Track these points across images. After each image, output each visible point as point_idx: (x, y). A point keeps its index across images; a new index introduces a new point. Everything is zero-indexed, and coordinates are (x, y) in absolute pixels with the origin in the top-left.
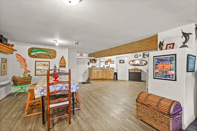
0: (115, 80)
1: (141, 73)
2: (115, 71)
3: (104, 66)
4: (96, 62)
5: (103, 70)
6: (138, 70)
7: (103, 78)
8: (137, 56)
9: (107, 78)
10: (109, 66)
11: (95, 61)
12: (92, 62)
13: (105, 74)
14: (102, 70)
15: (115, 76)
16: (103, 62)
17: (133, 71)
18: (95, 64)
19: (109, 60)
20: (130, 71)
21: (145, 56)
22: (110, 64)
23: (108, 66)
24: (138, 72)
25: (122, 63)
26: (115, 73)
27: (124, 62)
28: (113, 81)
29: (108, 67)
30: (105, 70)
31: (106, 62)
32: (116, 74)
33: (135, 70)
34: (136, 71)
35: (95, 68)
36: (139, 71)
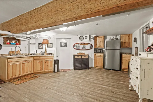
0: (56, 71)
1: (88, 58)
2: (55, 59)
3: (36, 51)
4: (20, 44)
5: (35, 58)
6: (85, 55)
7: (35, 71)
8: (83, 38)
9: (43, 71)
10: (46, 50)
11: (18, 42)
12: (10, 44)
13: (38, 64)
14: (32, 59)
15: (56, 65)
16: (35, 44)
17: (80, 57)
18: (18, 49)
19: (45, 41)
20: (76, 57)
21: (91, 39)
22: (47, 48)
23: (44, 50)
24: (85, 57)
25: (65, 47)
26: (55, 61)
27: (66, 46)
28: (53, 74)
29: (43, 53)
30: (38, 58)
31: (40, 45)
32: (57, 63)
33: (82, 55)
34: (83, 57)
35: (19, 56)
36: (87, 57)
